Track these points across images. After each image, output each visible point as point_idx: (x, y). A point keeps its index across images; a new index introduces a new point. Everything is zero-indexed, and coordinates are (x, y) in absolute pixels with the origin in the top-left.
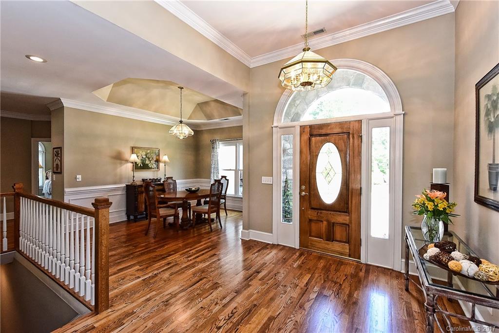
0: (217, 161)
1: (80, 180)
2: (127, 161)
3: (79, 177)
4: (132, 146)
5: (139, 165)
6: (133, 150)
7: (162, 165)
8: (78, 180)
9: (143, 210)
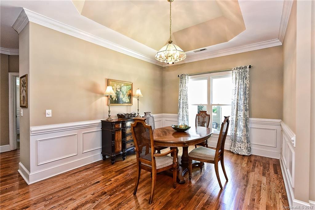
0: (186, 95)
1: (51, 116)
2: (102, 94)
3: (49, 112)
4: (107, 78)
5: (114, 99)
6: (108, 82)
7: (134, 100)
8: (47, 116)
9: (121, 149)
